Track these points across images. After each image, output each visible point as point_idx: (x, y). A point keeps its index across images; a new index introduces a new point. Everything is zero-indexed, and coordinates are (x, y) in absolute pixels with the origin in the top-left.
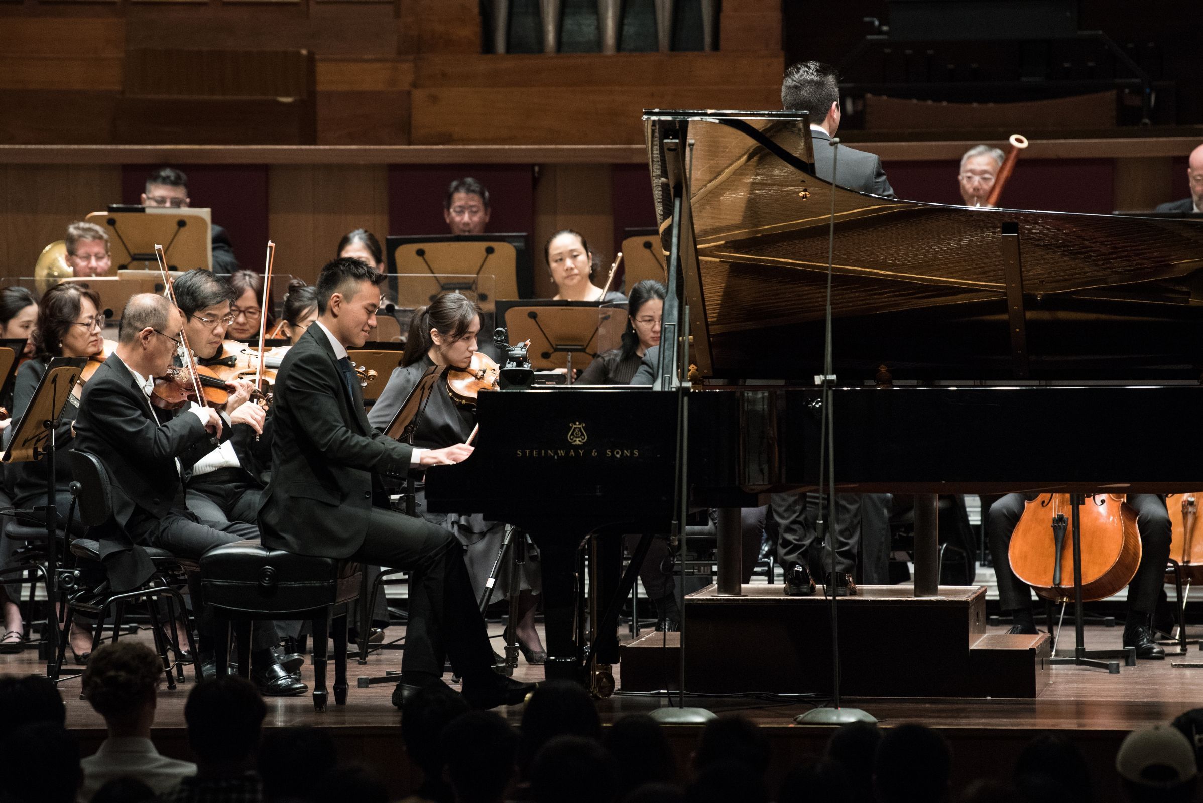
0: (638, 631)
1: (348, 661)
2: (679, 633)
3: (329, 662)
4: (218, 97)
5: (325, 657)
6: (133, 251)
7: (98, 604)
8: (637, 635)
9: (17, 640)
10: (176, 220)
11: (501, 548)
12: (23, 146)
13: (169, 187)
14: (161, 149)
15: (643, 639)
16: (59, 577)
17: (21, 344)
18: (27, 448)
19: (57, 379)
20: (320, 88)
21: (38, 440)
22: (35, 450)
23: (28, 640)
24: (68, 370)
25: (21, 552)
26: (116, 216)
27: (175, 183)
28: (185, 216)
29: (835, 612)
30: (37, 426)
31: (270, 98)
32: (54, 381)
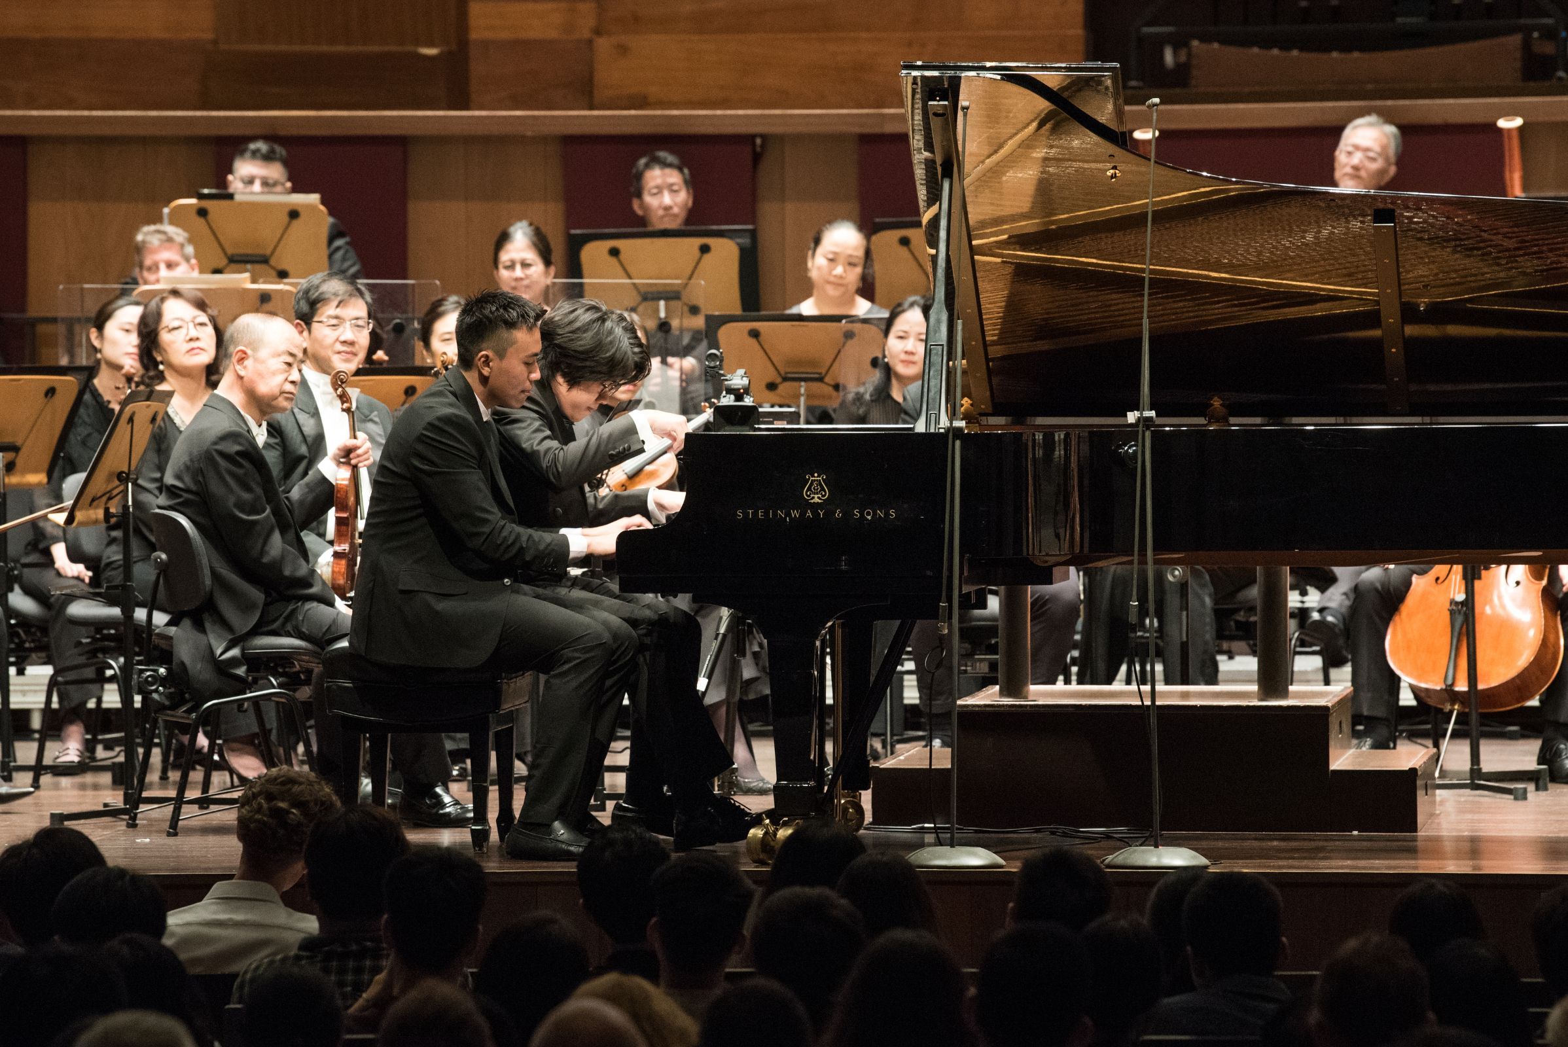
0: (893, 746)
1: (515, 786)
2: (950, 749)
3: (491, 788)
4: (340, 48)
5: (486, 782)
6: (230, 251)
7: (189, 711)
8: (892, 753)
9: (76, 759)
10: (287, 210)
11: (716, 638)
12: (86, 113)
13: (259, 162)
14: (266, 117)
15: (902, 758)
16: (139, 677)
17: (86, 374)
18: (97, 507)
19: (135, 419)
20: (474, 35)
21: (110, 499)
22: (107, 510)
23: (94, 759)
24: (149, 406)
25: (87, 643)
26: (207, 204)
27: (268, 158)
28: (298, 205)
29: (1153, 721)
30: (109, 480)
31: (409, 48)
32: (131, 420)
